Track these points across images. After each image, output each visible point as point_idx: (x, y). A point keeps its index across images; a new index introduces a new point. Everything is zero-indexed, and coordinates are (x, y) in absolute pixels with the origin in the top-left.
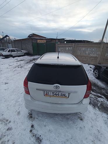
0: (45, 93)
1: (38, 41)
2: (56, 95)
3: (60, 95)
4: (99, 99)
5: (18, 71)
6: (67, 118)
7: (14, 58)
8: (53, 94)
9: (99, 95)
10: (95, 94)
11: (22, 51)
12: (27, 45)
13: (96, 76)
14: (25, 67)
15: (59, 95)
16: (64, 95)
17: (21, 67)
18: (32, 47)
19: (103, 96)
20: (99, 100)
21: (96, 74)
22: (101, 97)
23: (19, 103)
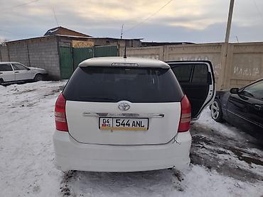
0: (101, 123)
1: (75, 43)
2: (124, 125)
3: (131, 125)
4: (220, 156)
5: (22, 112)
6: (150, 190)
7: (5, 85)
8: (118, 124)
9: (222, 149)
10: (213, 148)
11: (29, 69)
12: (43, 53)
13: (216, 116)
14: (41, 104)
15: (129, 125)
16: (140, 124)
17: (30, 105)
18: (58, 59)
19: (228, 151)
20: (220, 158)
21: (215, 111)
22: (225, 153)
23: (34, 172)
